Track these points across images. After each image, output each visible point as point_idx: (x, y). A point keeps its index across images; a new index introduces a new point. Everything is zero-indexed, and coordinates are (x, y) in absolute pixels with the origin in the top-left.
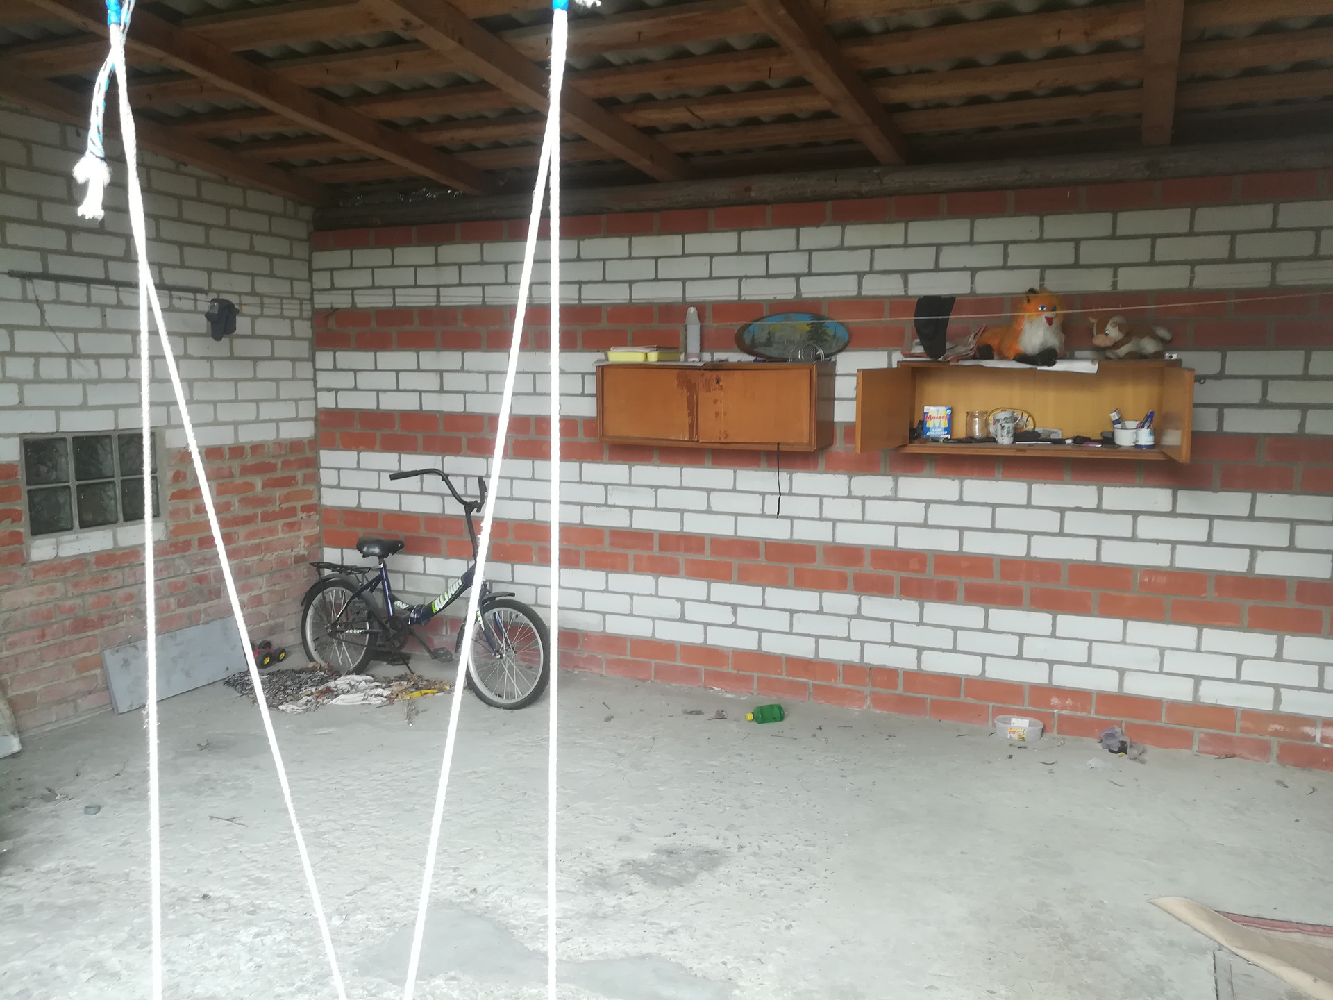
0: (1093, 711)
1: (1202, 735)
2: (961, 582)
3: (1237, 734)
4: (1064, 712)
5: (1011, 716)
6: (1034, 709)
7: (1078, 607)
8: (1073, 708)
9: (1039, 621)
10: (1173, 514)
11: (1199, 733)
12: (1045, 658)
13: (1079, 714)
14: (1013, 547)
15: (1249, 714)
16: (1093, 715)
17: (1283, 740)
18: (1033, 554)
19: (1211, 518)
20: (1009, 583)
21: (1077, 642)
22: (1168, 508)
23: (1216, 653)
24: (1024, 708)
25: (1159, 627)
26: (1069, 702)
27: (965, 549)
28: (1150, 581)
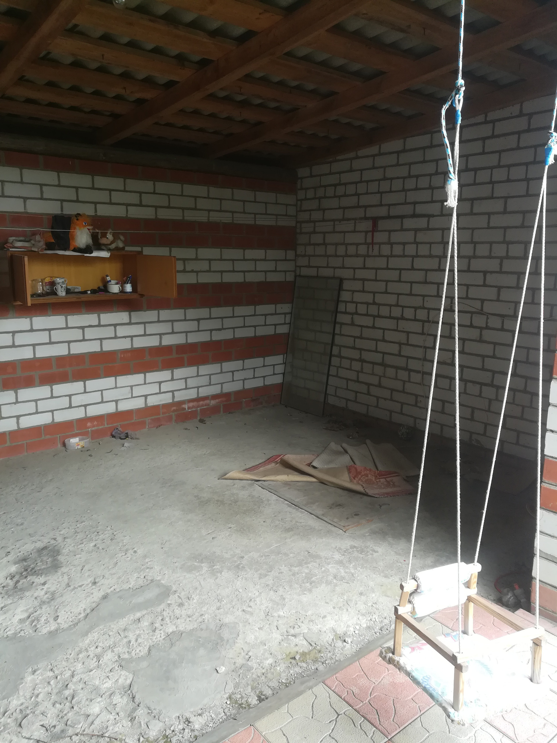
0: (106, 424)
1: (149, 421)
2: (36, 374)
3: (161, 416)
4: (93, 429)
5: (69, 439)
6: (80, 431)
7: (95, 375)
8: (97, 425)
9: (77, 386)
10: (130, 323)
11: (148, 420)
12: (82, 404)
13: (100, 427)
14: (61, 351)
15: (165, 406)
16: (106, 426)
17: (176, 413)
18: (71, 353)
19: (144, 323)
20: (61, 370)
21: (96, 392)
22: (128, 321)
23: (151, 383)
24: (75, 433)
25: (129, 377)
26: (95, 423)
27: (37, 356)
28: (124, 356)
